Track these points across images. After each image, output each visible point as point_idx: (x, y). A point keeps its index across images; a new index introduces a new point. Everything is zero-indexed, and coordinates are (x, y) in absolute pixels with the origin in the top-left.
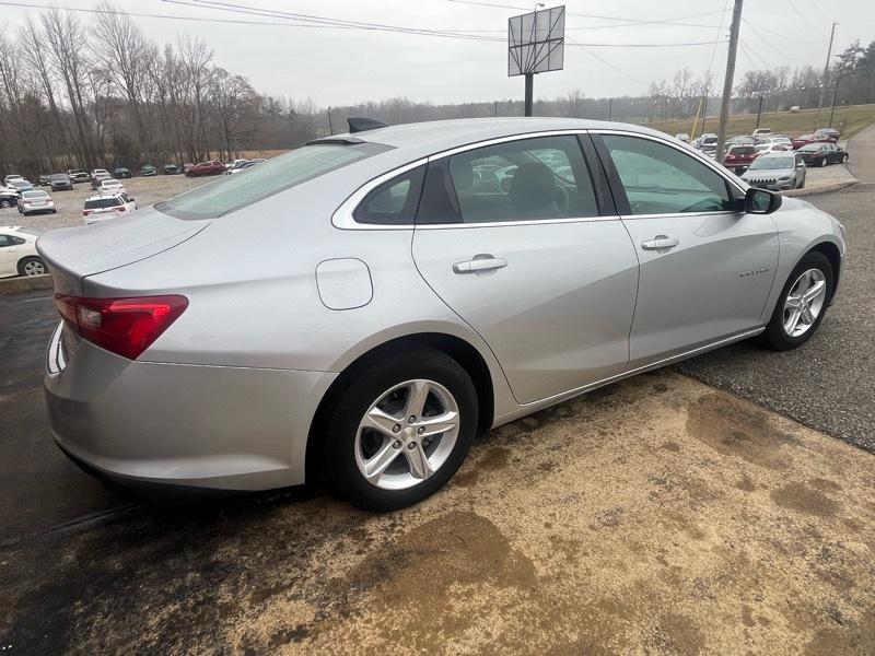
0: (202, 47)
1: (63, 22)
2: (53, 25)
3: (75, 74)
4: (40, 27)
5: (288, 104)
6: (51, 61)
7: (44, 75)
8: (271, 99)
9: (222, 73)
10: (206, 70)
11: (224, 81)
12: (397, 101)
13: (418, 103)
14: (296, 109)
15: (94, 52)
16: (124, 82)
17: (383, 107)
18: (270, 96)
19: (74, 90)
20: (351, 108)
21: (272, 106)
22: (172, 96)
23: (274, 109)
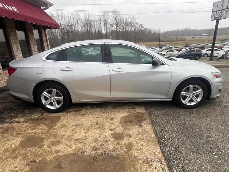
0: (133, 18)
1: (106, 14)
2: (104, 16)
3: (106, 25)
4: (101, 16)
5: (154, 31)
6: (102, 23)
7: (101, 26)
8: (150, 29)
9: (137, 23)
10: (134, 23)
11: (137, 25)
12: (186, 29)
13: (193, 29)
14: (156, 32)
15: (111, 20)
16: (115, 27)
17: (182, 31)
18: (149, 28)
19: (106, 29)
20: (172, 31)
21: (150, 31)
22: (125, 30)
23: (150, 32)
